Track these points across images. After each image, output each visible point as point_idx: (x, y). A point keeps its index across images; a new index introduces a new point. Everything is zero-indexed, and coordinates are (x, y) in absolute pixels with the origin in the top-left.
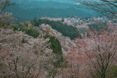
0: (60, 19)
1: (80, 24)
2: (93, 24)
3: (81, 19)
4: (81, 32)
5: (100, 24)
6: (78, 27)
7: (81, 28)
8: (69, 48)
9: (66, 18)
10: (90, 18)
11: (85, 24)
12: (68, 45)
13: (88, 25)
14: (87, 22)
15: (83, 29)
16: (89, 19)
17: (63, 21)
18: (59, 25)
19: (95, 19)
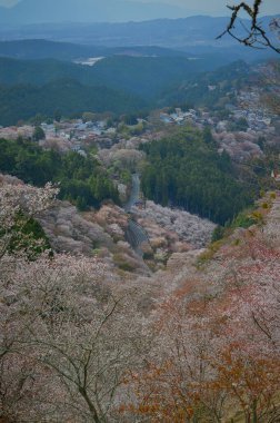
0: (27, 130)
1: (108, 146)
2: (158, 139)
3: (110, 125)
4: (115, 177)
5: (187, 138)
6: (101, 154)
7: (112, 161)
8: (75, 246)
9: (49, 123)
10: (144, 116)
11: (129, 143)
12: (71, 233)
13: (141, 147)
14: (136, 133)
15: (124, 162)
16: (140, 121)
17: (40, 135)
18: (28, 154)
19: (167, 121)
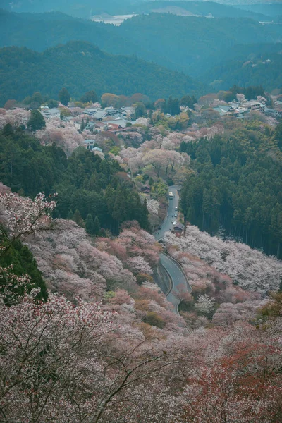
0: (20, 114)
1: (135, 144)
2: (209, 136)
3: (139, 113)
4: (144, 190)
5: (252, 138)
6: (128, 156)
7: (140, 166)
8: (81, 286)
9: (52, 106)
10: (190, 103)
11: (166, 141)
12: (75, 266)
13: (184, 147)
14: (178, 127)
15: (157, 168)
16: (185, 109)
17: (38, 122)
18: (19, 150)
19: (223, 111)
